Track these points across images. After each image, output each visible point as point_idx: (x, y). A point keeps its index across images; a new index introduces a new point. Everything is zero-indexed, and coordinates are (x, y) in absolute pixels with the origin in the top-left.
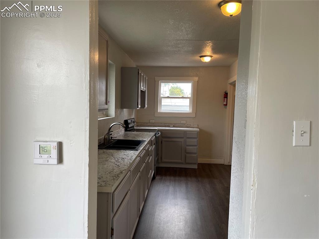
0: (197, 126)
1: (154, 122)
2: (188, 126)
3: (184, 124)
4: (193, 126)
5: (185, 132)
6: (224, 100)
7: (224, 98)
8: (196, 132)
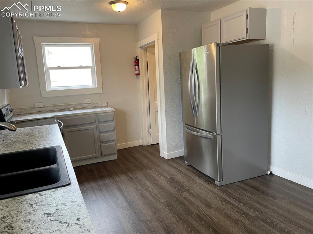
0: (107, 105)
1: (42, 106)
2: (94, 106)
3: (89, 104)
4: (102, 105)
5: (97, 115)
6: (136, 68)
7: (135, 65)
8: (112, 113)
